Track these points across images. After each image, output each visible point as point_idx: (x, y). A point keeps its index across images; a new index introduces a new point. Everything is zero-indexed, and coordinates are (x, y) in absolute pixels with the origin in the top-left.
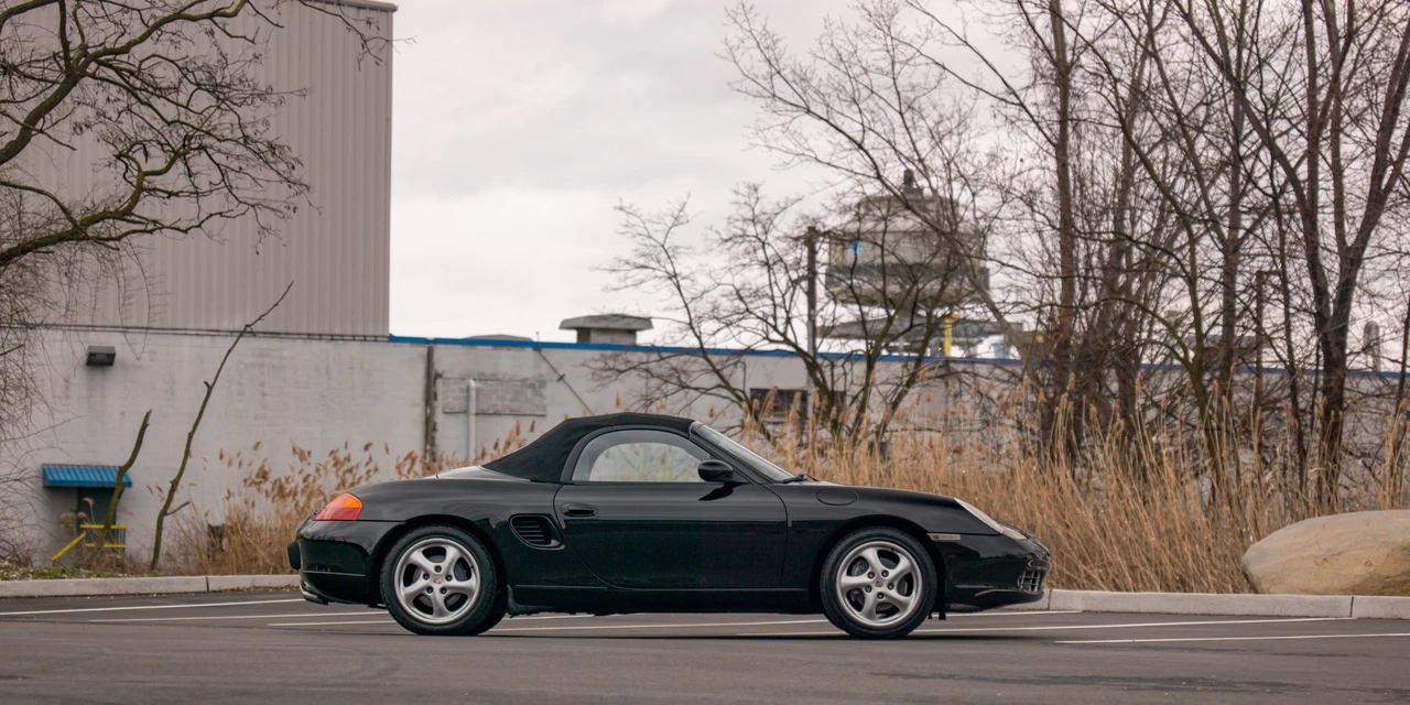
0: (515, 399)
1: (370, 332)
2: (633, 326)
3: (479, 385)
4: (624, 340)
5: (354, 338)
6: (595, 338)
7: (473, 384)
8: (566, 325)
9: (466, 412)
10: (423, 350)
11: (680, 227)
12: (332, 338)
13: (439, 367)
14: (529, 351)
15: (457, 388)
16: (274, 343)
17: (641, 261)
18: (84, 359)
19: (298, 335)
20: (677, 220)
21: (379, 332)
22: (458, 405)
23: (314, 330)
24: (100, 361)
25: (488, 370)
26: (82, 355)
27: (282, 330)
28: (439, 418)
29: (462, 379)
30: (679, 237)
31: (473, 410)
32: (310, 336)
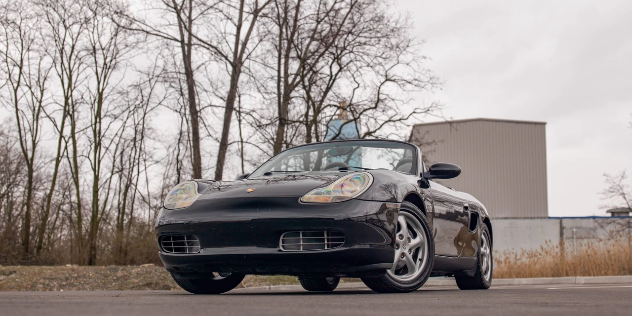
0: (588, 234)
1: (543, 216)
2: (627, 211)
3: (577, 230)
4: (626, 215)
5: (538, 218)
6: (616, 215)
7: (575, 230)
8: (608, 212)
9: (572, 238)
10: (558, 221)
11: (625, 179)
12: (532, 218)
13: (564, 225)
14: (591, 220)
15: (570, 232)
16: (515, 221)
17: (612, 190)
19: (521, 218)
20: (623, 177)
21: (545, 216)
22: (570, 236)
23: (526, 216)
25: (579, 226)
27: (516, 216)
28: (565, 240)
29: (572, 228)
30: (623, 182)
31: (575, 237)
32: (525, 218)
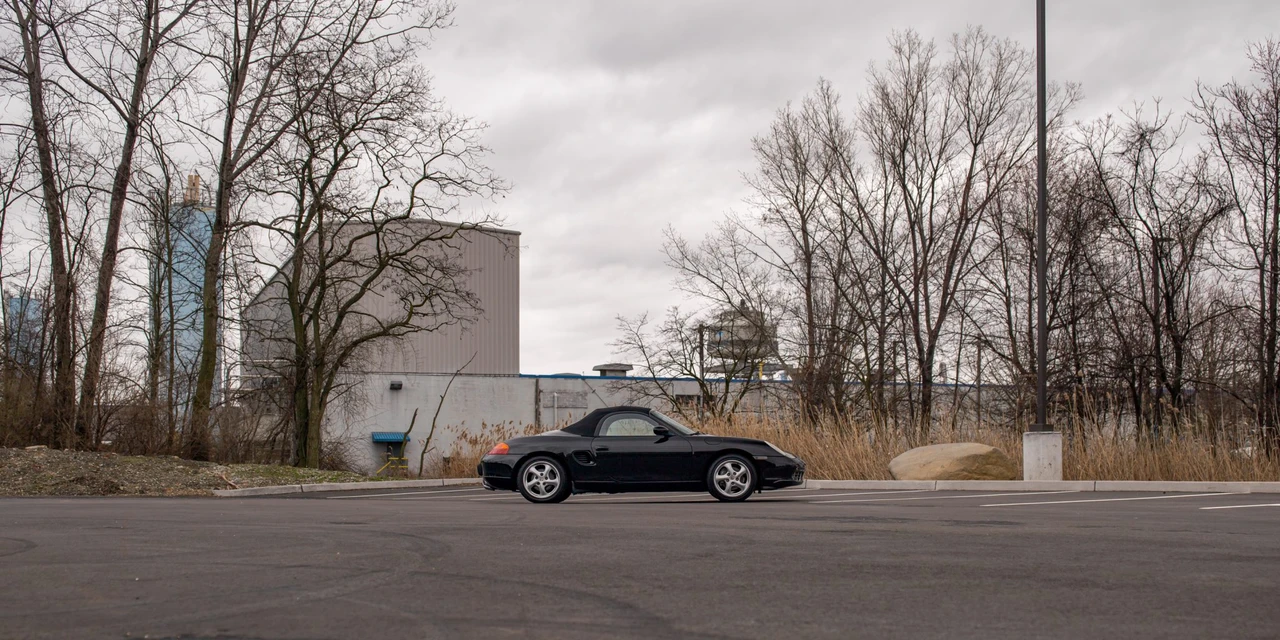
0: (574, 401)
1: (511, 373)
2: (624, 369)
3: (559, 395)
4: (621, 375)
5: (504, 376)
6: (608, 374)
7: (556, 395)
8: (595, 369)
9: (553, 407)
10: (534, 380)
11: (645, 326)
12: (495, 376)
13: (541, 388)
14: (580, 380)
15: (549, 397)
16: (470, 378)
17: (628, 341)
18: (389, 386)
19: (480, 375)
20: (643, 323)
21: (515, 373)
22: (550, 404)
23: (487, 372)
24: (396, 387)
25: (562, 389)
26: (388, 384)
27: (473, 372)
28: (542, 410)
29: (552, 392)
30: (644, 330)
31: (556, 406)
32: (485, 375)
